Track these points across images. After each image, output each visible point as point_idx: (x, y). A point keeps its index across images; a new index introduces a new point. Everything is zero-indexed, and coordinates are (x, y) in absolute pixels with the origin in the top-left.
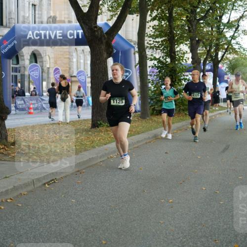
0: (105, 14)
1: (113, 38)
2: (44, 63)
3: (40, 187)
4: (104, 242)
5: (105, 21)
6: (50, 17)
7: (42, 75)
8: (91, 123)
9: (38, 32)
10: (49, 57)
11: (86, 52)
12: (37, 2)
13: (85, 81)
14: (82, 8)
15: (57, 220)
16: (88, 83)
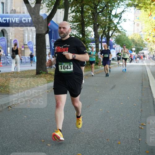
0: (44, 9)
1: (49, 23)
2: (9, 36)
3: (6, 109)
4: (43, 141)
5: (45, 13)
6: (12, 10)
7: (7, 44)
8: (36, 72)
9: (5, 19)
10: (11, 33)
11: (33, 30)
12: (4, 1)
13: (33, 47)
14: (31, 5)
15: (16, 128)
16: (34, 48)
